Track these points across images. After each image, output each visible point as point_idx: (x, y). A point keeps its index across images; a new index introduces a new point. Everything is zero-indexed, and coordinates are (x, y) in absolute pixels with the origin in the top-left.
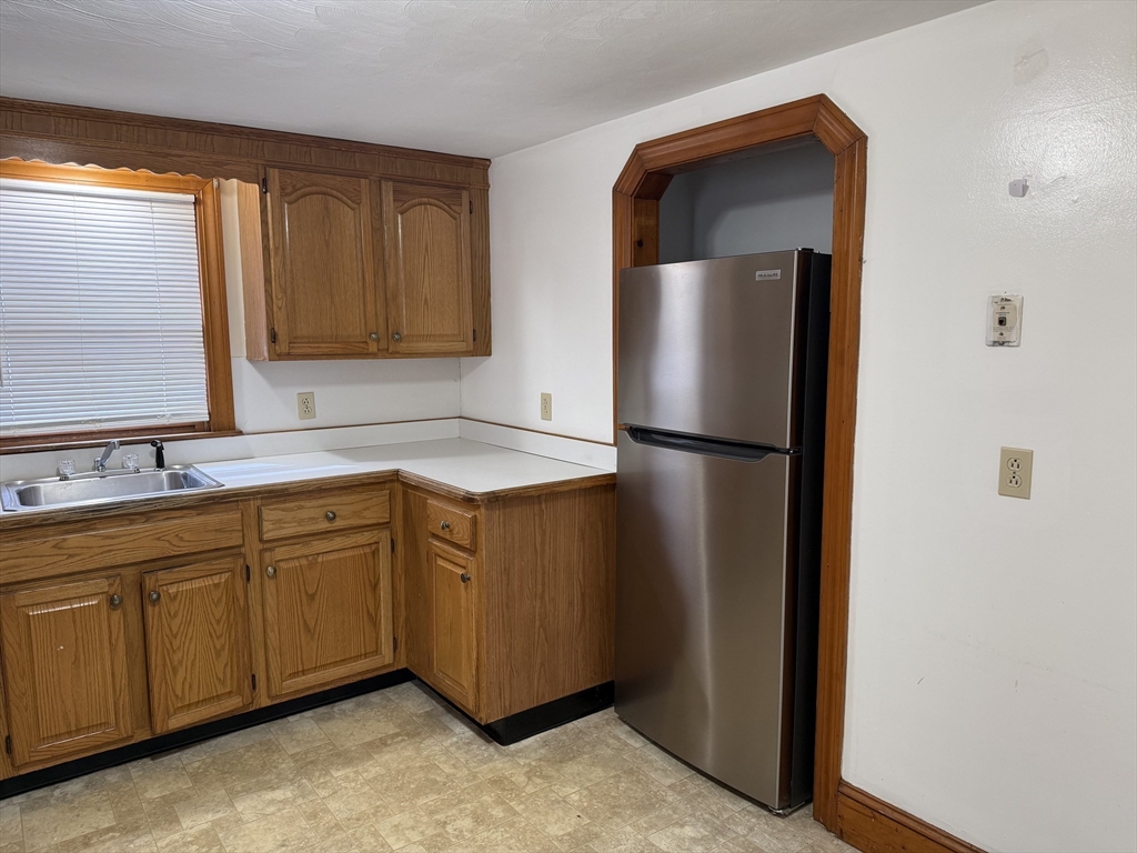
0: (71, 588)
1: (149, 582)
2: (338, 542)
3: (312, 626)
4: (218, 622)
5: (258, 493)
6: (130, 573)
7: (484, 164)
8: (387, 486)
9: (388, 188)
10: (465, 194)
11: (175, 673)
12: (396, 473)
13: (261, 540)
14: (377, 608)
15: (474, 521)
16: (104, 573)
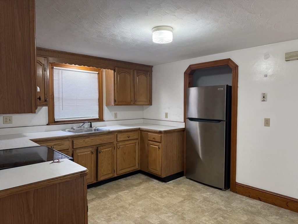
0: (86, 150)
1: (99, 149)
2: (130, 142)
3: (125, 159)
4: (109, 158)
5: (117, 131)
6: (95, 148)
7: (152, 67)
8: (138, 131)
9: (135, 71)
10: (148, 73)
11: (102, 168)
12: (140, 128)
13: (117, 141)
14: (136, 156)
15: (161, 136)
16: (91, 147)
